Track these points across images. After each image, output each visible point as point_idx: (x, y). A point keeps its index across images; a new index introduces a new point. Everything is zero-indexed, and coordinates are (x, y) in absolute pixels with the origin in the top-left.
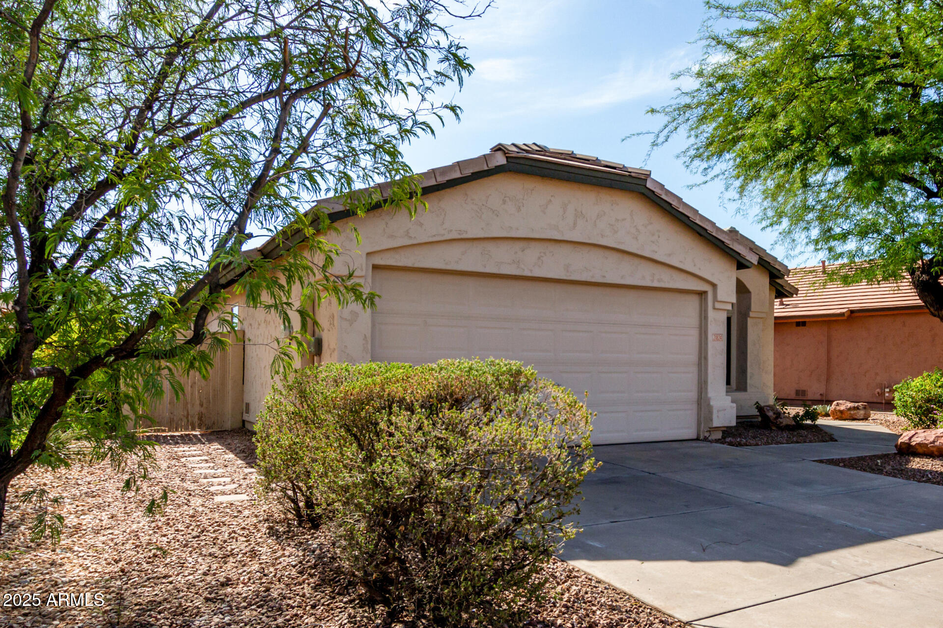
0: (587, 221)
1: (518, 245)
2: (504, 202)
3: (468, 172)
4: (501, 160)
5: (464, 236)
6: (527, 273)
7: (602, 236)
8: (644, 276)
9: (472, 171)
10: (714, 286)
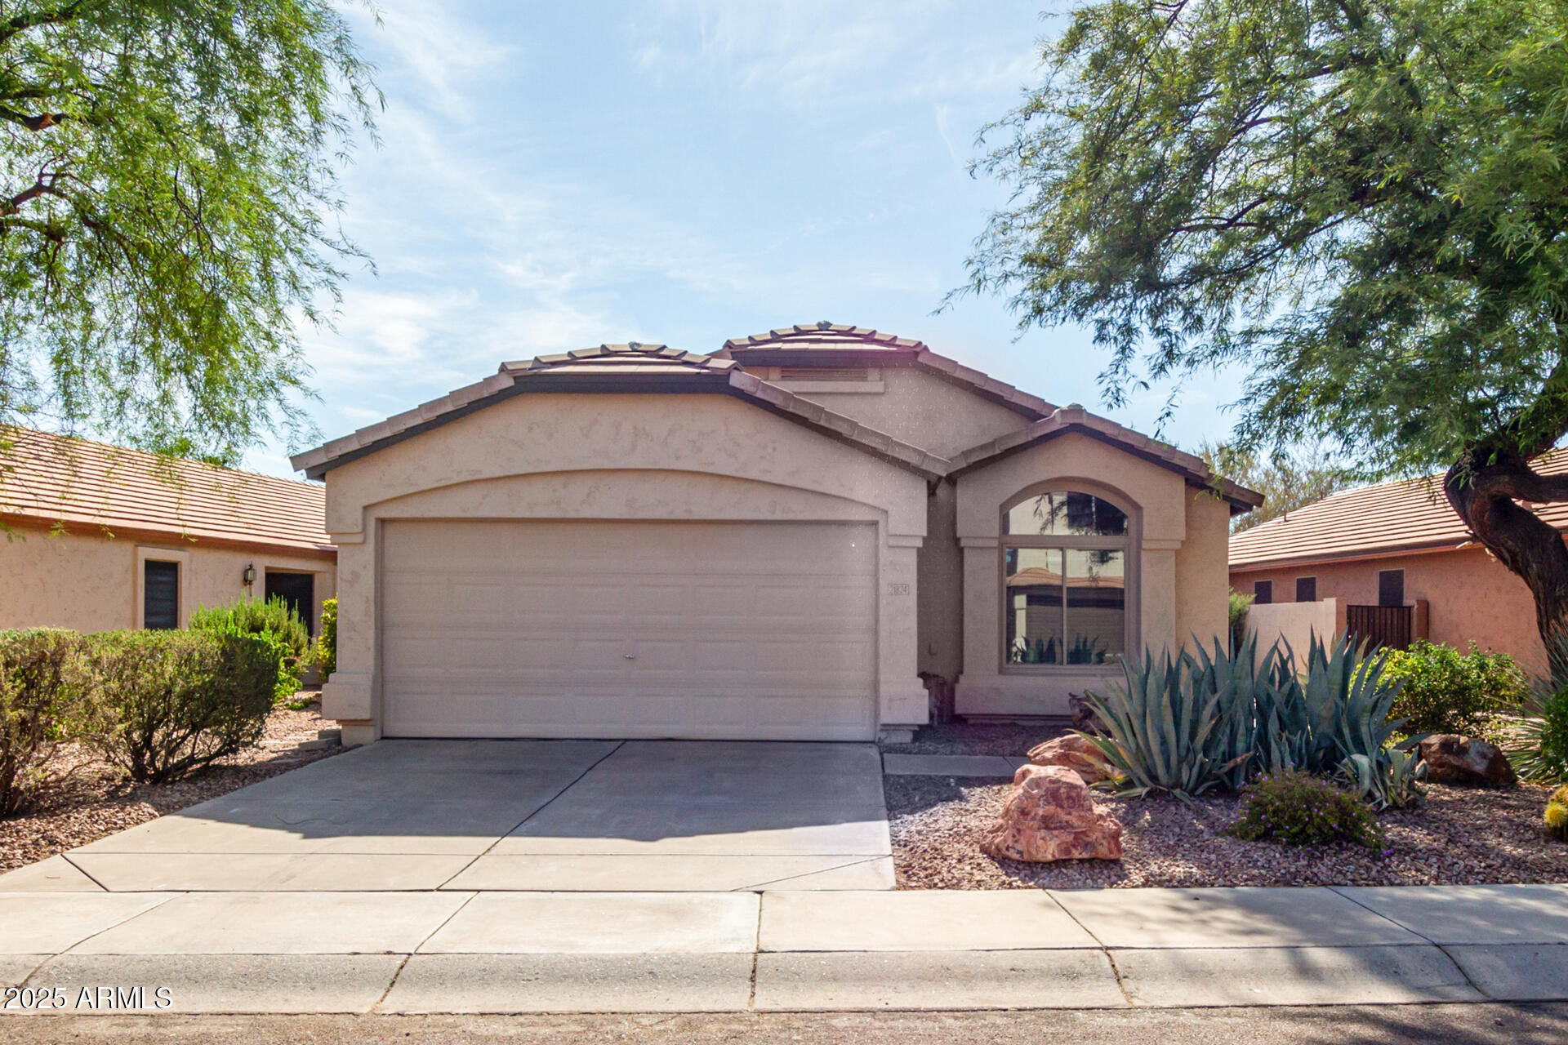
0: (652, 440)
1: (558, 482)
2: (530, 429)
3: (464, 402)
4: (508, 382)
5: (477, 477)
6: (572, 515)
7: (677, 458)
8: (759, 506)
9: (467, 401)
10: (886, 512)
